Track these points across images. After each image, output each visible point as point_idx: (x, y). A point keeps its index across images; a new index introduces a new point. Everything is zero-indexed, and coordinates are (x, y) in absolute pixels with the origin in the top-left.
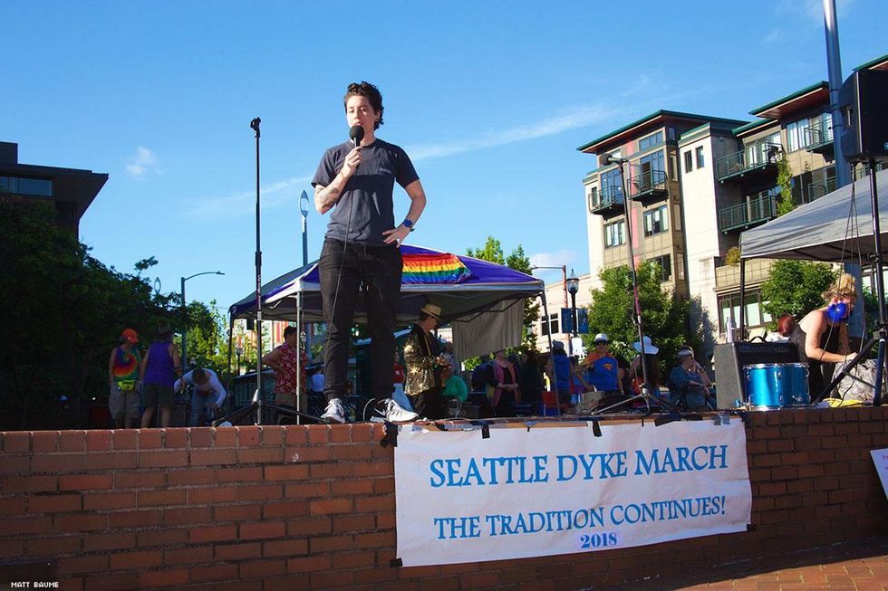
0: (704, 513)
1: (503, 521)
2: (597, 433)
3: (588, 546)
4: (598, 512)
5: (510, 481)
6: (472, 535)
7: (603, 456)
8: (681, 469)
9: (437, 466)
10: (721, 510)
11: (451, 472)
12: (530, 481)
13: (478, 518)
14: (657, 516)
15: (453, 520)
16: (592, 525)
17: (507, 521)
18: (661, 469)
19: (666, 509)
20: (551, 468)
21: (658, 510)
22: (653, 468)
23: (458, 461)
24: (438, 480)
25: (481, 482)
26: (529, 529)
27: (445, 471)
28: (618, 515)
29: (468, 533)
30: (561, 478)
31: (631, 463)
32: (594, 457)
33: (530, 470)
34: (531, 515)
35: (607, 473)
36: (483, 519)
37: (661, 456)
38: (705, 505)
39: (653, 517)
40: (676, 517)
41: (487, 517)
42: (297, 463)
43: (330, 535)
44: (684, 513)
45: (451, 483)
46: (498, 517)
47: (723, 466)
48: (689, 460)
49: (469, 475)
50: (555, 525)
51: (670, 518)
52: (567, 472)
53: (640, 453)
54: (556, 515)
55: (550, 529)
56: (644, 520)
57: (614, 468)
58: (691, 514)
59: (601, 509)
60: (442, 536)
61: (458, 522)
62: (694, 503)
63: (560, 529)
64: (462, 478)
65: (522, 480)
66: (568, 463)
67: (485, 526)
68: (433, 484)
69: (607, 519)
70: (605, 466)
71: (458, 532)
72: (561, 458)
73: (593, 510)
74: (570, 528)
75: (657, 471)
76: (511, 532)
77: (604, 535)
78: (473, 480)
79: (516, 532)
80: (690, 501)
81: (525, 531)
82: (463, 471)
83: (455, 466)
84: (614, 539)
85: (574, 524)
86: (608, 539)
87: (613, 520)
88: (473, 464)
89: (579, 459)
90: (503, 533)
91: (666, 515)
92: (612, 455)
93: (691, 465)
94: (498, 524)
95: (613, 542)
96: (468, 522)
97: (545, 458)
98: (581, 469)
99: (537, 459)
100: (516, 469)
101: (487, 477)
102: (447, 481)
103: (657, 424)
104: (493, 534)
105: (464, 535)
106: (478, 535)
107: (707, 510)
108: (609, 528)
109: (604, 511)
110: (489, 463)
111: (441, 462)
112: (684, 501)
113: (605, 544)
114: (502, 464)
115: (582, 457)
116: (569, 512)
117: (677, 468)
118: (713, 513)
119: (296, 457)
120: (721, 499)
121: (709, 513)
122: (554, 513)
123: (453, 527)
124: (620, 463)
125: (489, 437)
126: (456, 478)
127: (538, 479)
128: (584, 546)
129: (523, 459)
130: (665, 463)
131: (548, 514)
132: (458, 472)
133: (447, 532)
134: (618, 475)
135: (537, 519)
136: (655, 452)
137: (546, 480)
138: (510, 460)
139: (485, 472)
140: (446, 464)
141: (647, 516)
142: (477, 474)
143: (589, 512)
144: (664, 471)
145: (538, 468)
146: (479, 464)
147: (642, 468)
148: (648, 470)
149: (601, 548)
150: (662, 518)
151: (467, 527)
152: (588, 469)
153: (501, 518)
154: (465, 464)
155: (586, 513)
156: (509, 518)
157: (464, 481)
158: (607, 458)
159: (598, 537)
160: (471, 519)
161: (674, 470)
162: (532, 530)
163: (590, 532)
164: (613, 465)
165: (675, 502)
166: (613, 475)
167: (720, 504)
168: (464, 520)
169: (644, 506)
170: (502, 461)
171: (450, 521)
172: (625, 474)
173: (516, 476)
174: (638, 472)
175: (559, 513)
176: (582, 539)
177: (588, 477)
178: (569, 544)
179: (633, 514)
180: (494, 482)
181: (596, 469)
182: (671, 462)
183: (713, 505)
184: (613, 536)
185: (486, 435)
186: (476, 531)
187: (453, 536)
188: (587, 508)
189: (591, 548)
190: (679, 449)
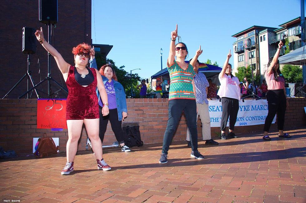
2: (243, 101)
4: (243, 118)
6: (217, 121)
7: (244, 106)
8: (261, 110)
9: (210, 107)
11: (213, 108)
14: (256, 119)
15: (213, 118)
16: (242, 121)
19: (257, 118)
22: (255, 109)
23: (215, 106)
24: (210, 110)
25: (219, 111)
27: (212, 108)
28: (247, 119)
29: (216, 121)
31: (250, 108)
32: (242, 106)
35: (245, 110)
36: (219, 118)
39: (255, 119)
40: (260, 120)
44: (261, 119)
45: (213, 111)
48: (263, 108)
49: (217, 109)
51: (258, 120)
53: (252, 106)
56: (253, 120)
57: (247, 109)
58: (263, 119)
61: (214, 119)
62: (264, 117)
69: (245, 119)
70: (245, 108)
71: (214, 121)
73: (242, 118)
75: (256, 110)
78: (218, 110)
82: (215, 108)
83: (214, 107)
87: (246, 120)
88: (217, 107)
92: (246, 106)
93: (263, 109)
95: (246, 124)
96: (216, 119)
102: (212, 110)
103: (256, 100)
105: (215, 121)
108: (245, 121)
112: (261, 116)
113: (244, 125)
123: (213, 120)
124: (248, 108)
126: (214, 110)
128: (240, 125)
130: (258, 108)
134: (248, 110)
136: (256, 106)
140: (212, 107)
141: (253, 119)
142: (218, 109)
144: (257, 110)
146: (219, 107)
147: (253, 109)
148: (254, 110)
152: (241, 109)
155: (240, 118)
159: (243, 123)
160: (217, 118)
161: (260, 110)
163: (241, 122)
164: (247, 108)
168: (216, 118)
169: (253, 117)
172: (249, 110)
174: (252, 110)
177: (241, 110)
179: (250, 119)
181: (243, 109)
182: (259, 108)
186: (218, 121)
187: (213, 121)
188: (241, 117)
189: (241, 125)
190: (261, 105)
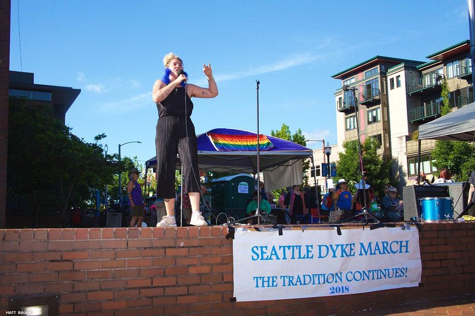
0: (396, 277)
1: (289, 278)
2: (339, 233)
3: (334, 292)
4: (339, 275)
5: (293, 258)
6: (273, 286)
7: (342, 246)
8: (384, 253)
9: (255, 249)
10: (405, 275)
11: (263, 253)
12: (304, 258)
13: (276, 277)
14: (371, 277)
15: (263, 278)
16: (336, 282)
17: (291, 279)
18: (373, 253)
19: (375, 274)
20: (315, 251)
21: (371, 274)
22: (369, 252)
23: (266, 247)
24: (255, 257)
25: (278, 258)
26: (303, 283)
27: (259, 252)
28: (350, 276)
29: (271, 285)
30: (320, 257)
31: (357, 249)
32: (337, 246)
33: (304, 252)
34: (304, 276)
35: (344, 255)
36: (279, 278)
37: (373, 246)
38: (396, 272)
39: (368, 278)
40: (381, 278)
41: (281, 277)
42: (183, 247)
43: (199, 285)
44: (385, 276)
45: (262, 259)
46: (287, 276)
47: (407, 251)
48: (388, 248)
49: (272, 254)
50: (316, 282)
51: (378, 278)
52: (323, 253)
53: (362, 245)
54: (317, 276)
55: (314, 283)
56: (364, 279)
57: (348, 252)
58: (389, 277)
59: (341, 273)
60: (257, 286)
61: (266, 279)
62: (391, 271)
63: (319, 283)
64: (268, 256)
65: (300, 258)
66: (324, 249)
67: (280, 281)
68: (253, 259)
69: (344, 278)
70: (343, 251)
71: (266, 284)
72: (320, 246)
73: (336, 274)
74: (324, 283)
75: (371, 254)
76: (293, 285)
77: (342, 287)
78: (274, 257)
79: (296, 284)
80: (388, 270)
81: (301, 284)
82: (268, 252)
83: (264, 249)
84: (348, 289)
85: (326, 281)
86: (344, 289)
88: (274, 249)
89: (329, 247)
90: (289, 285)
91: (375, 277)
92: (347, 245)
93: (389, 251)
94: (287, 280)
95: (347, 291)
96: (271, 279)
97: (312, 246)
98: (331, 252)
99: (307, 247)
100: (296, 251)
101: (281, 255)
102: (260, 257)
103: (371, 229)
104: (284, 285)
105: (269, 286)
106: (276, 286)
107: (398, 275)
108: (345, 283)
109: (342, 274)
110: (282, 248)
111: (257, 247)
112: (385, 270)
113: (343, 292)
114: (289, 249)
115: (331, 246)
116: (324, 275)
117: (382, 252)
118: (401, 276)
119: (182, 244)
120: (405, 269)
121: (398, 277)
122: (316, 275)
123: (263, 282)
124: (351, 249)
125: (282, 234)
126: (265, 256)
127: (308, 257)
128: (332, 293)
129: (300, 247)
130: (376, 250)
131: (313, 275)
132: (266, 253)
133: (260, 284)
134: (350, 255)
135: (307, 278)
136: (370, 244)
137: (312, 257)
138: (293, 247)
139: (280, 253)
140: (259, 249)
141: (366, 278)
142: (276, 254)
143: (335, 275)
144: (375, 254)
145: (308, 251)
146: (277, 249)
147: (363, 252)
148: (366, 253)
149: (341, 294)
150: (373, 279)
151: (271, 282)
152: (334, 252)
153: (288, 278)
154: (270, 249)
155: (333, 275)
156: (293, 277)
157: (269, 258)
158: (344, 247)
159: (339, 288)
160: (273, 277)
161: (380, 253)
162: (305, 284)
163: (335, 285)
164: (348, 250)
165: (381, 270)
166: (347, 256)
167: (404, 272)
168: (269, 278)
169: (364, 272)
170: (289, 247)
171: (262, 278)
172: (354, 255)
173: (296, 255)
174: (361, 254)
175: (319, 275)
176: (331, 289)
177: (334, 256)
178: (324, 291)
179: (358, 276)
180: (285, 258)
181: (339, 252)
182: (379, 249)
183: (401, 272)
184: (347, 287)
185: (281, 234)
186: (275, 284)
187: (263, 286)
188: (334, 273)
189: (336, 294)
190: (383, 243)
